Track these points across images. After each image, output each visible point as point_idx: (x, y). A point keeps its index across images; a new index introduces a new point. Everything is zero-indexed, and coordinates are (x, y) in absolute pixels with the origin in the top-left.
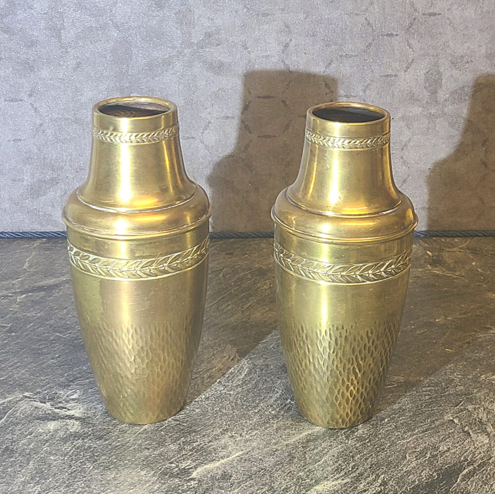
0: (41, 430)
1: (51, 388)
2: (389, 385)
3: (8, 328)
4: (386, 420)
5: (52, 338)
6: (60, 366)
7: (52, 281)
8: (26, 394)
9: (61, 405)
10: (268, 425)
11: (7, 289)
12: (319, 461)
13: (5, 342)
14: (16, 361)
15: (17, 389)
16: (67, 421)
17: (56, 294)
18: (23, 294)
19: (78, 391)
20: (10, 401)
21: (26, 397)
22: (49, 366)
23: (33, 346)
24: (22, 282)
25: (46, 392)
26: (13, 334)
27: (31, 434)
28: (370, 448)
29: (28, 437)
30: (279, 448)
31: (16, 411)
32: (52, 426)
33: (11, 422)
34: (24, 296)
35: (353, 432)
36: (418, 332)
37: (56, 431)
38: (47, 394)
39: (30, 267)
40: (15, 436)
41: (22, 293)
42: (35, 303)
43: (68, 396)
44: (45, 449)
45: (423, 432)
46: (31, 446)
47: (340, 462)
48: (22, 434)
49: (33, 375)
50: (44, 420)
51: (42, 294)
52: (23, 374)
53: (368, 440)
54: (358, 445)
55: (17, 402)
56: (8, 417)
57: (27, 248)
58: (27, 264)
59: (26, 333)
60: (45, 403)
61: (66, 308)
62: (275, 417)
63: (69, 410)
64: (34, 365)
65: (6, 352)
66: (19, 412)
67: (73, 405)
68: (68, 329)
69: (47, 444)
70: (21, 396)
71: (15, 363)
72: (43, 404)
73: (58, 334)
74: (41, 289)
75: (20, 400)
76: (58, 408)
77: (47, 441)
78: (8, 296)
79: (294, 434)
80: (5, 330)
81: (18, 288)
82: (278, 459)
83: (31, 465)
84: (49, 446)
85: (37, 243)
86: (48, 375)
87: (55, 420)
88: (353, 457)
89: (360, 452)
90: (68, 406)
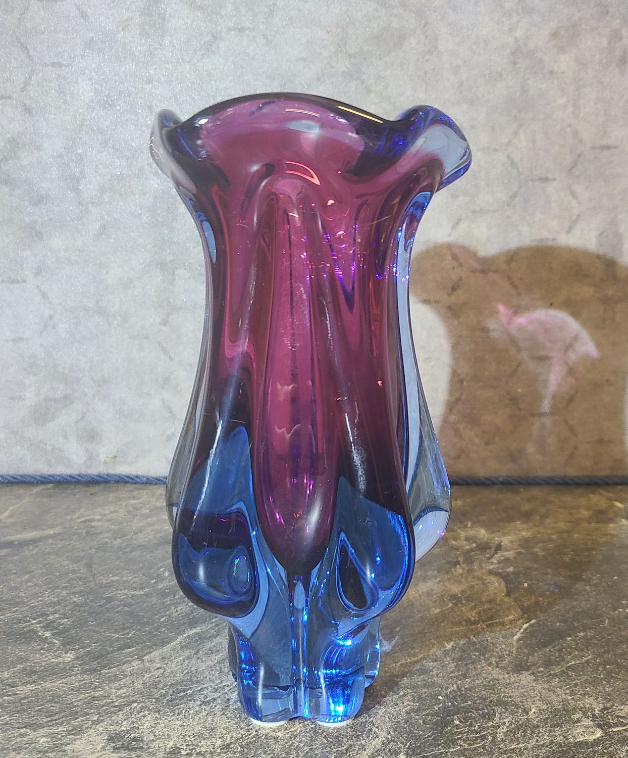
7: (30, 535)
39: (9, 517)
57: (21, 494)
74: (9, 545)
85: (38, 489)
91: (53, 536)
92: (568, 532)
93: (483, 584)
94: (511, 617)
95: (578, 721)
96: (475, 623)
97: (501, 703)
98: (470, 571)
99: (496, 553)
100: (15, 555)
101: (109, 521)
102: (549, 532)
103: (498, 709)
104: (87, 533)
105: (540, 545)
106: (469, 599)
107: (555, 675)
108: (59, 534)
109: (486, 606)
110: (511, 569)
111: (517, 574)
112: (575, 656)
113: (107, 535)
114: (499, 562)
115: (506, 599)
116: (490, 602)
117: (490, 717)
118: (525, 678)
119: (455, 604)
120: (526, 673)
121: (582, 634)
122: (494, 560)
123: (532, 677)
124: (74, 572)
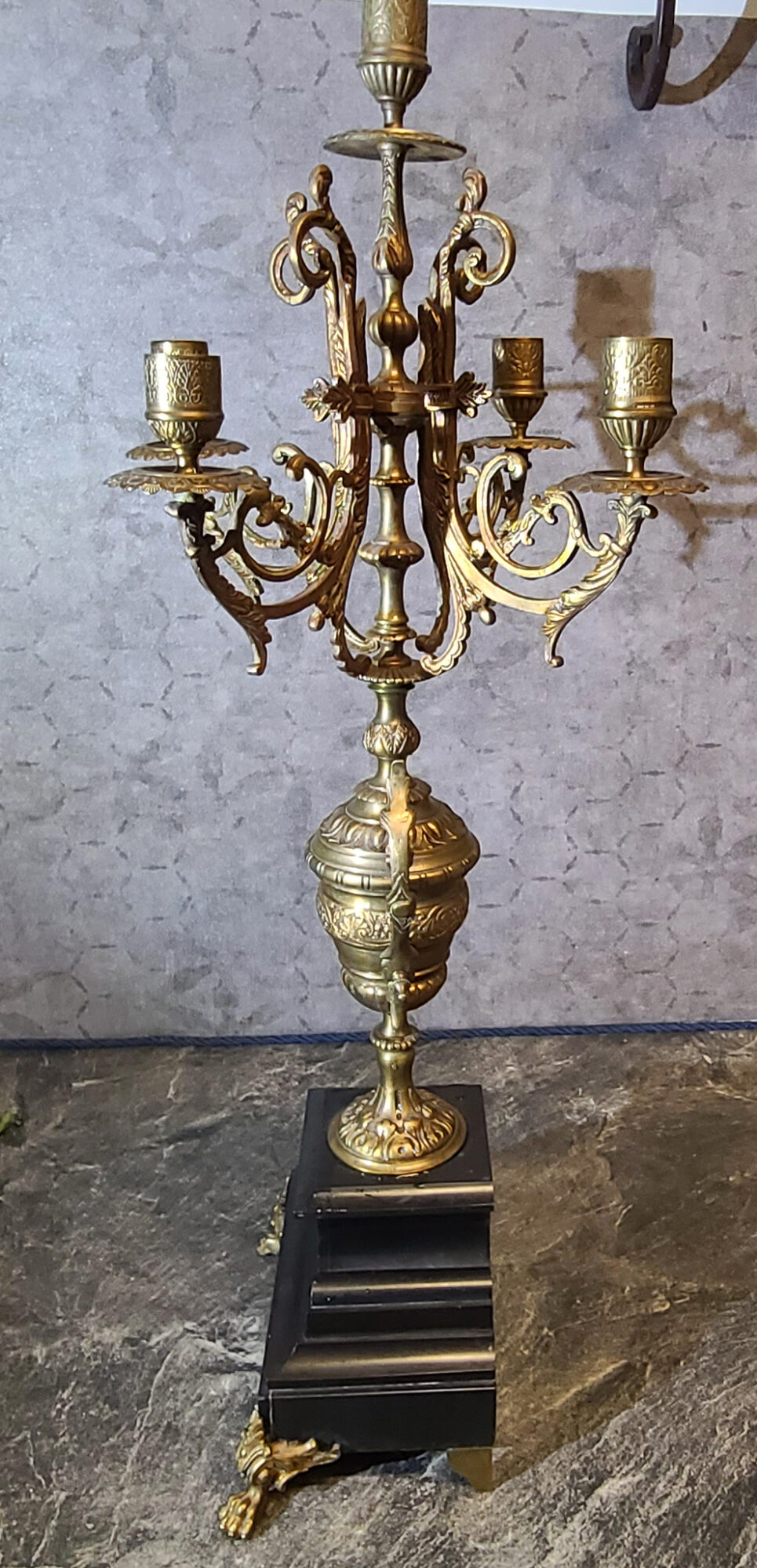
0: (213, 1393)
1: (221, 1313)
2: (680, 1298)
3: (154, 1206)
4: (682, 1363)
5: (215, 1222)
6: (229, 1273)
7: (206, 1120)
8: (189, 1325)
9: (235, 1344)
10: (521, 1376)
11: (149, 1136)
12: (598, 1441)
13: (153, 1230)
14: (169, 1265)
15: (175, 1316)
16: (248, 1374)
17: (216, 1142)
18: (170, 1144)
19: (257, 1318)
20: (166, 1340)
21: (188, 1331)
22: (215, 1274)
23: (191, 1238)
24: (167, 1123)
25: (214, 1321)
26: (162, 1216)
27: (199, 1398)
28: (665, 1416)
29: (197, 1405)
30: (541, 1419)
31: (176, 1357)
32: (227, 1382)
33: (172, 1377)
34: (172, 1147)
35: (639, 1387)
36: (708, 1201)
37: (234, 1392)
38: (217, 1323)
39: (176, 1095)
40: (179, 1404)
41: (169, 1142)
42: (188, 1158)
43: (245, 1328)
44: (221, 1426)
45: (735, 1383)
46: (202, 1422)
47: (626, 1443)
48: (187, 1398)
49: (195, 1290)
50: (215, 1374)
51: (196, 1142)
52: (182, 1289)
53: (660, 1402)
54: (647, 1411)
55: (176, 1340)
56: (167, 1368)
57: (170, 1061)
58: (172, 1091)
59: (179, 1215)
60: (214, 1341)
61: (229, 1168)
62: (530, 1360)
63: (247, 1353)
64: (193, 1271)
65: (156, 1250)
66: (180, 1359)
67: (254, 1343)
68: (235, 1205)
69: (223, 1417)
70: (181, 1329)
71: (170, 1269)
72: (211, 1344)
73: (222, 1215)
74: (193, 1134)
75: (181, 1337)
76: (231, 1350)
77: (222, 1411)
78: (151, 1148)
79: (558, 1392)
80: (151, 1209)
81: (164, 1133)
82: (540, 1440)
83: (204, 1458)
84: (226, 1421)
85: (183, 1053)
86: (214, 1290)
87: (229, 1373)
88: (644, 1432)
89: (652, 1424)
90: (246, 1346)
91: (227, 1120)
92: (662, 1099)
93: (594, 1168)
94: (614, 1203)
95: (656, 1296)
96: (588, 1210)
97: (607, 1284)
98: (583, 1152)
99: (602, 1129)
100: (207, 1147)
101: (268, 1097)
102: (646, 1099)
103: (605, 1290)
104: (255, 1114)
105: (639, 1117)
106: (583, 1185)
107: (643, 1258)
108: (231, 1118)
109: (596, 1192)
110: (614, 1149)
111: (618, 1153)
112: (658, 1240)
113: (272, 1118)
114: (606, 1139)
115: (611, 1184)
116: (598, 1187)
117: (599, 1296)
118: (624, 1262)
119: (573, 1191)
120: (623, 1257)
121: (663, 1218)
122: (601, 1138)
123: (627, 1261)
124: (265, 1166)
